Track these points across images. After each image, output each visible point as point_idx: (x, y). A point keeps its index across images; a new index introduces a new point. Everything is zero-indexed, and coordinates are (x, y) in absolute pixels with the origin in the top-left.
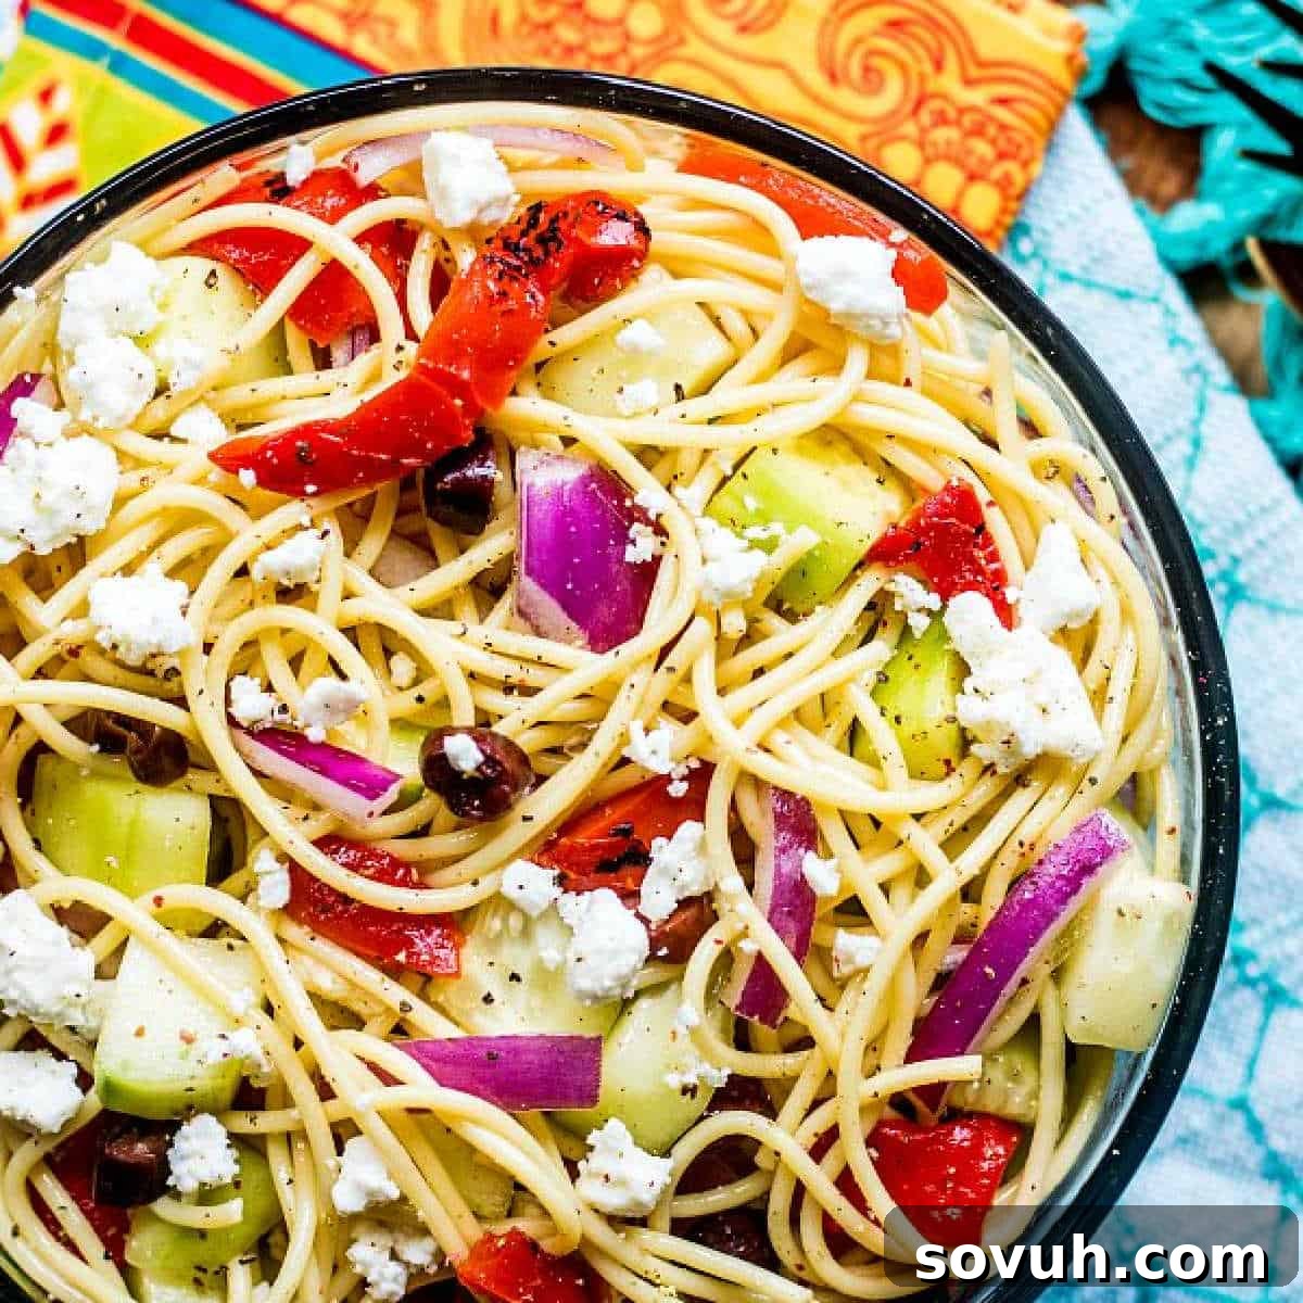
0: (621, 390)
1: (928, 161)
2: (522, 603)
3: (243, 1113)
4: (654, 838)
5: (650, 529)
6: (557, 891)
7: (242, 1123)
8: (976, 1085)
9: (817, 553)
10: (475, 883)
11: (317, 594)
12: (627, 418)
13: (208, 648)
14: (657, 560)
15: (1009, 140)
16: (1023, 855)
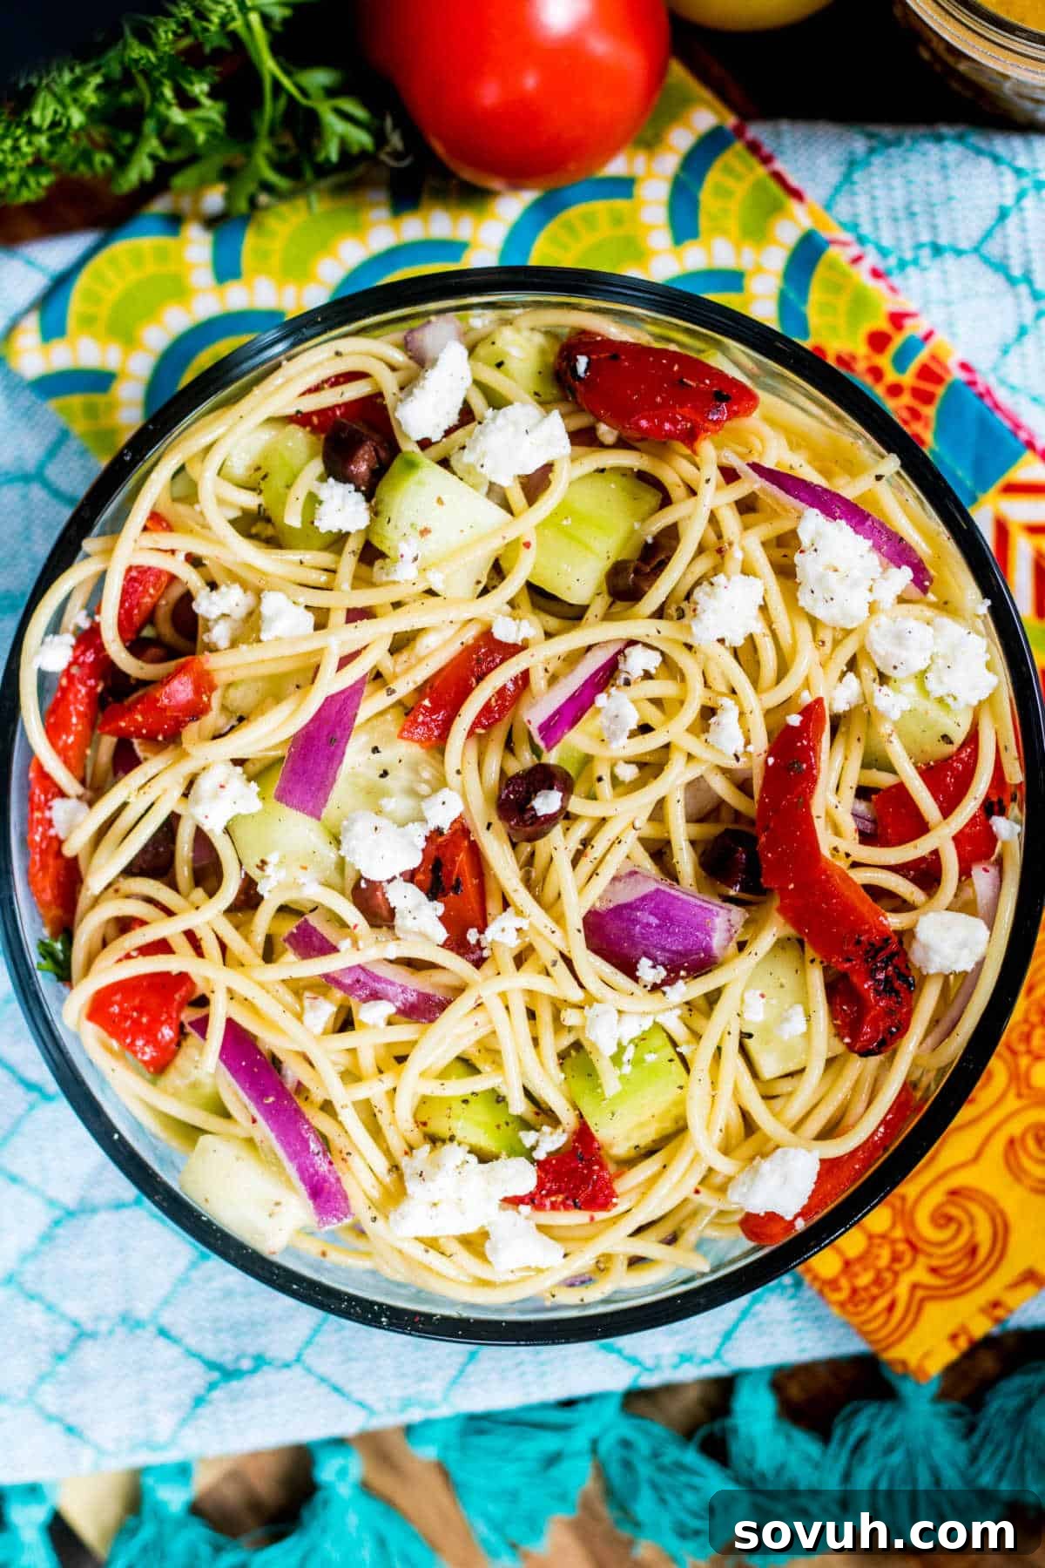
0: (762, 996)
1: (871, 1237)
2: (639, 876)
3: (361, 547)
4: (445, 906)
5: (659, 982)
6: (432, 826)
7: (354, 544)
8: (197, 1058)
9: (599, 1090)
10: (458, 772)
11: (698, 737)
12: (742, 995)
13: (689, 647)
14: (636, 979)
15: (863, 1301)
16: (341, 1152)
